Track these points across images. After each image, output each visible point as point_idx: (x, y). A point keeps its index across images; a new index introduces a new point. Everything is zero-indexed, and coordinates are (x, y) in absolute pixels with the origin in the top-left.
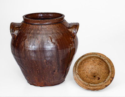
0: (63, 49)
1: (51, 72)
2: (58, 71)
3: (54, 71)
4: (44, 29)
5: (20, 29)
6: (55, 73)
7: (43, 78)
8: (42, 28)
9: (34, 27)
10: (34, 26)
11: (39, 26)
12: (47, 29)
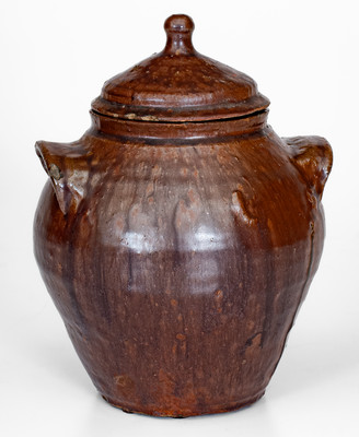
0: (290, 242)
1: (235, 345)
2: (262, 340)
3: (249, 342)
4: (206, 158)
5: (95, 163)
6: (250, 350)
7: (200, 375)
8: (200, 158)
9: (160, 153)
10: (162, 149)
11: (183, 148)
12: (220, 158)
